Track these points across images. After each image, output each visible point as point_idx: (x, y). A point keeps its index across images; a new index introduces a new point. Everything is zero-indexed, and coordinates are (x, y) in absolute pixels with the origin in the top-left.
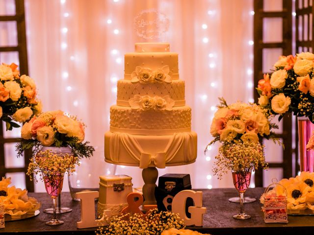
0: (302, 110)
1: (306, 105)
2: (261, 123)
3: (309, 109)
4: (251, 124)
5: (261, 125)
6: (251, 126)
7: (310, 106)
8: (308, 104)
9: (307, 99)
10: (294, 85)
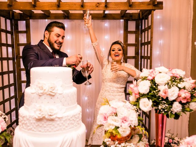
0: (162, 110)
1: (164, 106)
2: (132, 118)
3: (166, 109)
4: (125, 119)
5: (132, 119)
6: (125, 120)
7: (167, 107)
8: (166, 106)
9: (165, 102)
10: (156, 92)
